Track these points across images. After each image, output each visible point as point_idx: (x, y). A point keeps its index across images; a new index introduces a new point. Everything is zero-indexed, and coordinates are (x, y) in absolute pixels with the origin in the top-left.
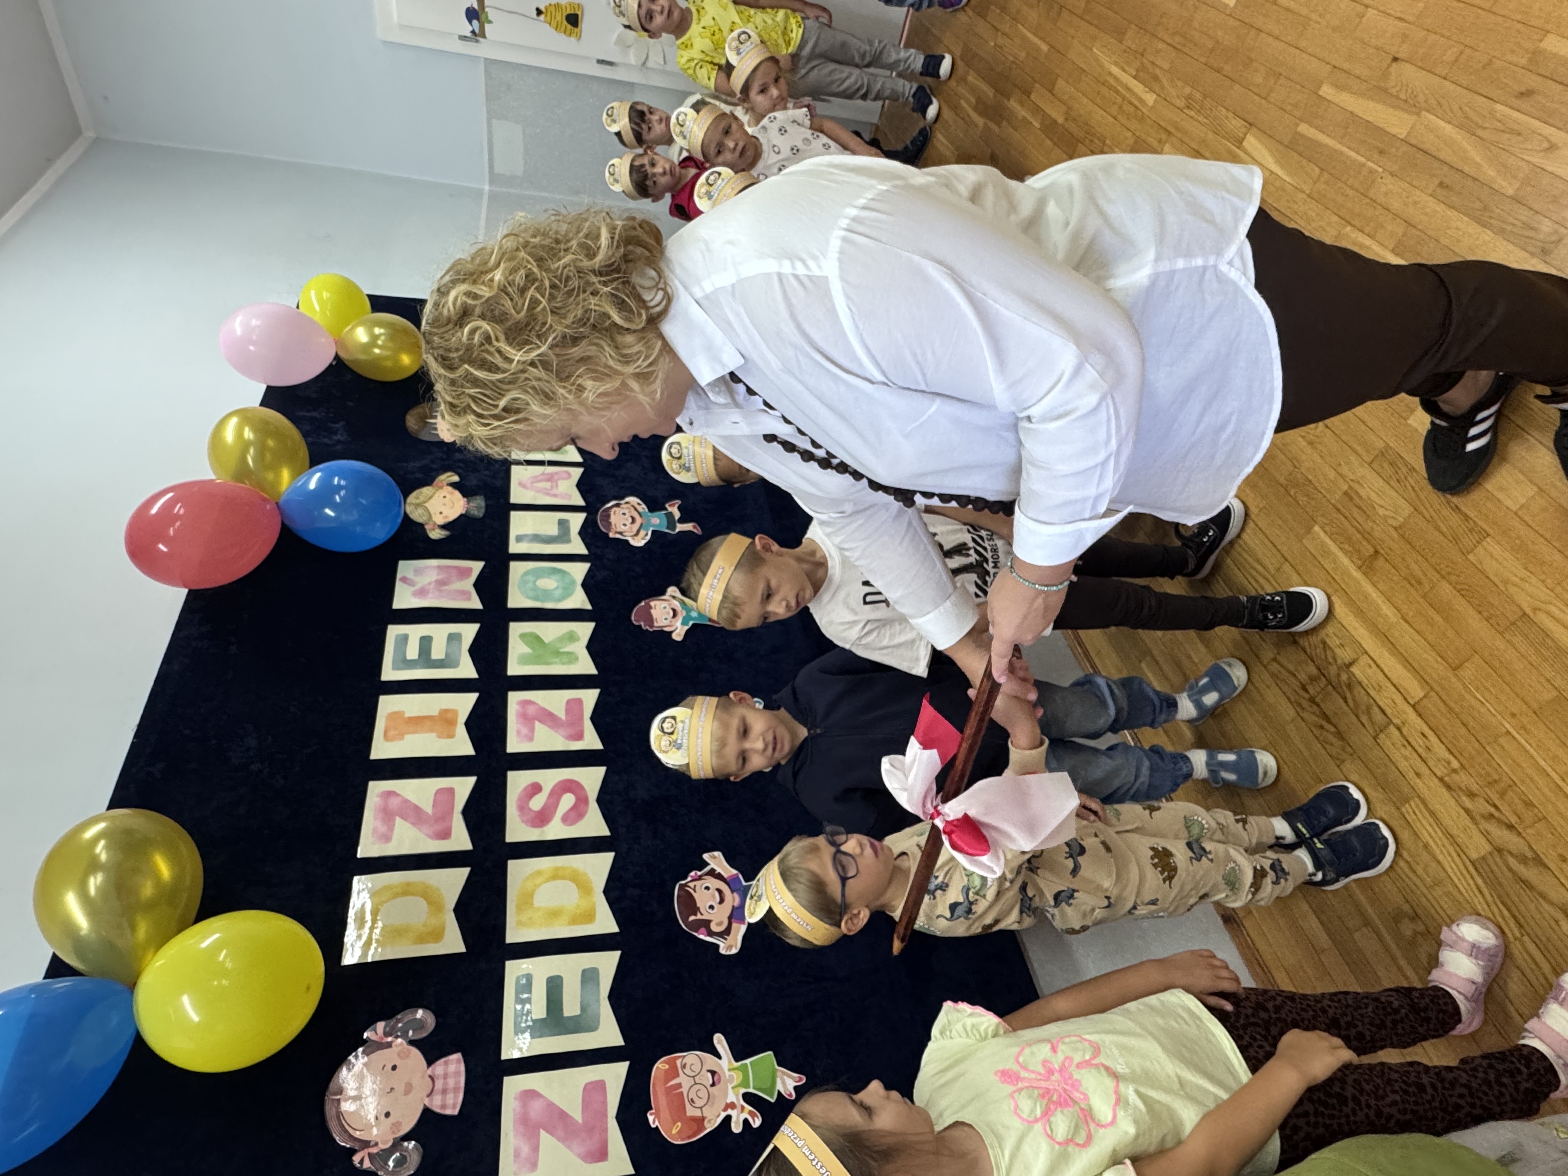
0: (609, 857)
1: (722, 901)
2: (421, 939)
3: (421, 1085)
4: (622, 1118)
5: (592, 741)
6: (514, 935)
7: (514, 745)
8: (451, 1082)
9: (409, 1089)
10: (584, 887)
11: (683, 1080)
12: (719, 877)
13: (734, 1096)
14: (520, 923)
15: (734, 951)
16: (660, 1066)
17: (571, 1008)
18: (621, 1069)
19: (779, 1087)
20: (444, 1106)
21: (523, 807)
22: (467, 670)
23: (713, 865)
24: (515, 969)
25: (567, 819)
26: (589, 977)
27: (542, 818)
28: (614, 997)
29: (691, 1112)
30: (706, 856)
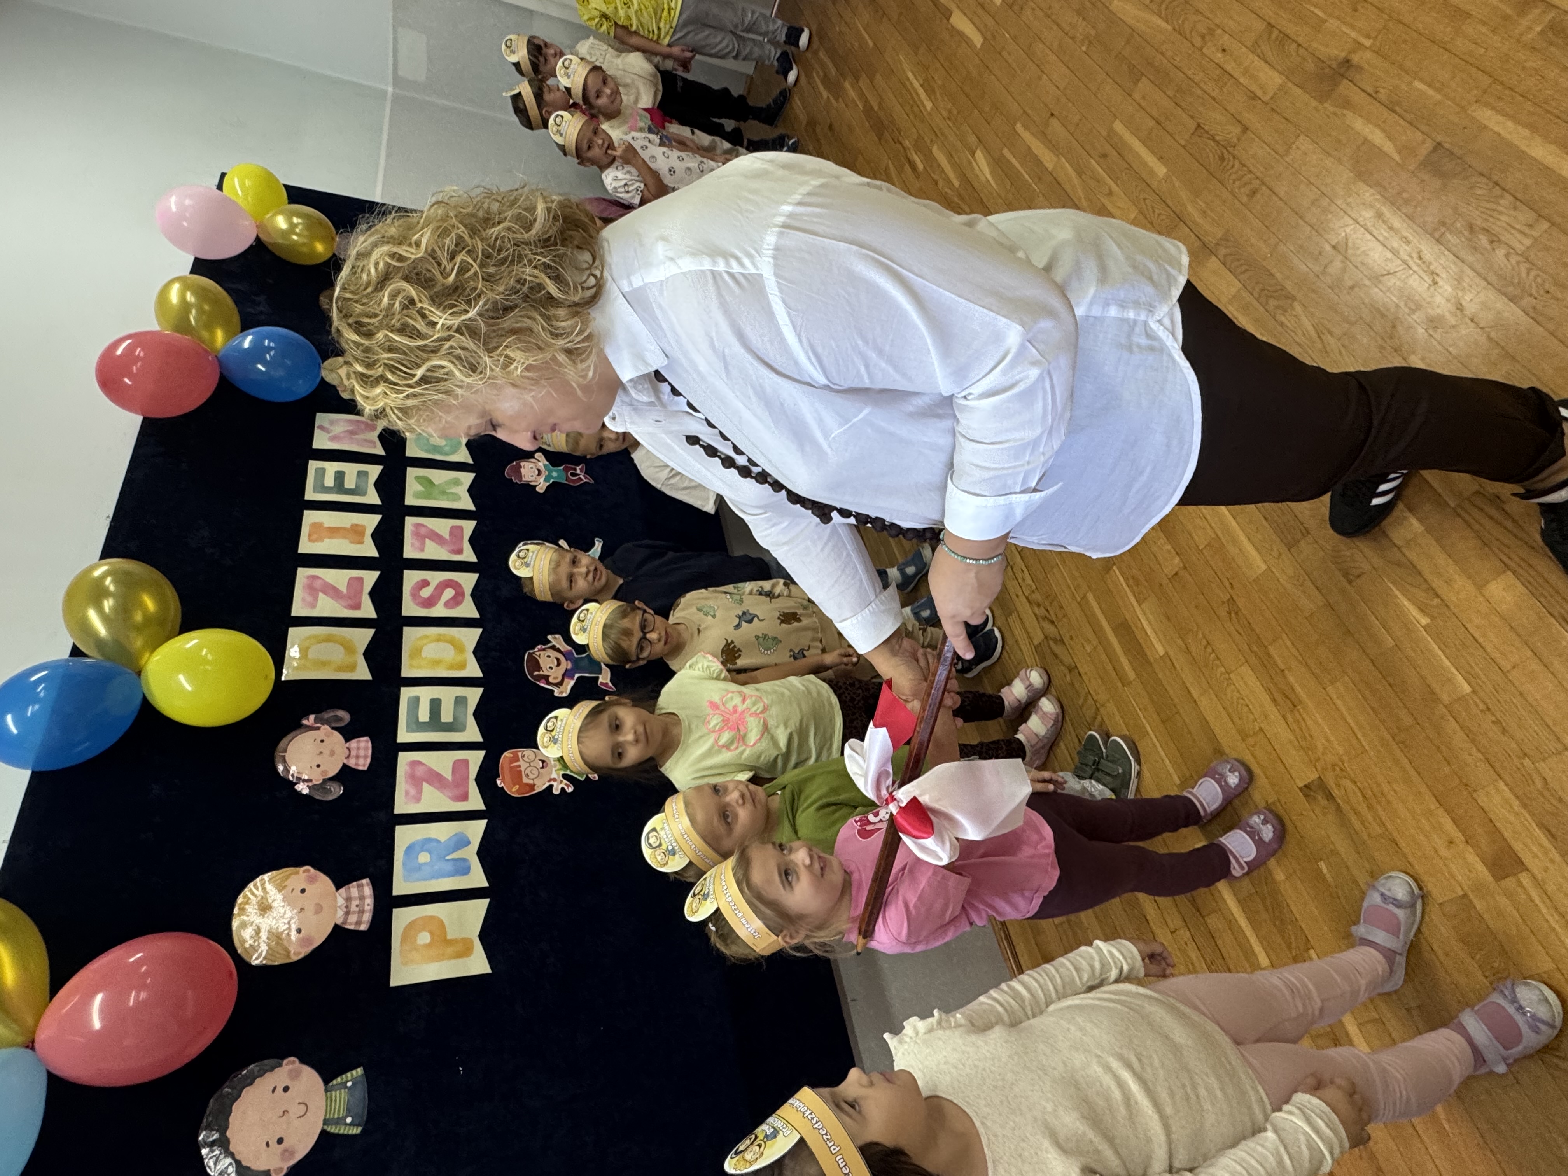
0: (479, 631)
1: (559, 665)
2: (339, 669)
3: (342, 754)
4: (478, 780)
5: (469, 555)
6: (406, 673)
7: (409, 552)
8: (362, 753)
9: (332, 753)
10: (459, 648)
11: (523, 765)
12: (559, 650)
13: (556, 776)
14: (411, 666)
15: (564, 695)
16: (507, 754)
17: (447, 716)
18: (481, 754)
20: (357, 764)
21: (415, 594)
22: (373, 498)
23: (554, 643)
24: (406, 693)
25: (447, 605)
26: (460, 702)
27: (430, 602)
28: (478, 715)
29: (525, 780)
30: (550, 637)
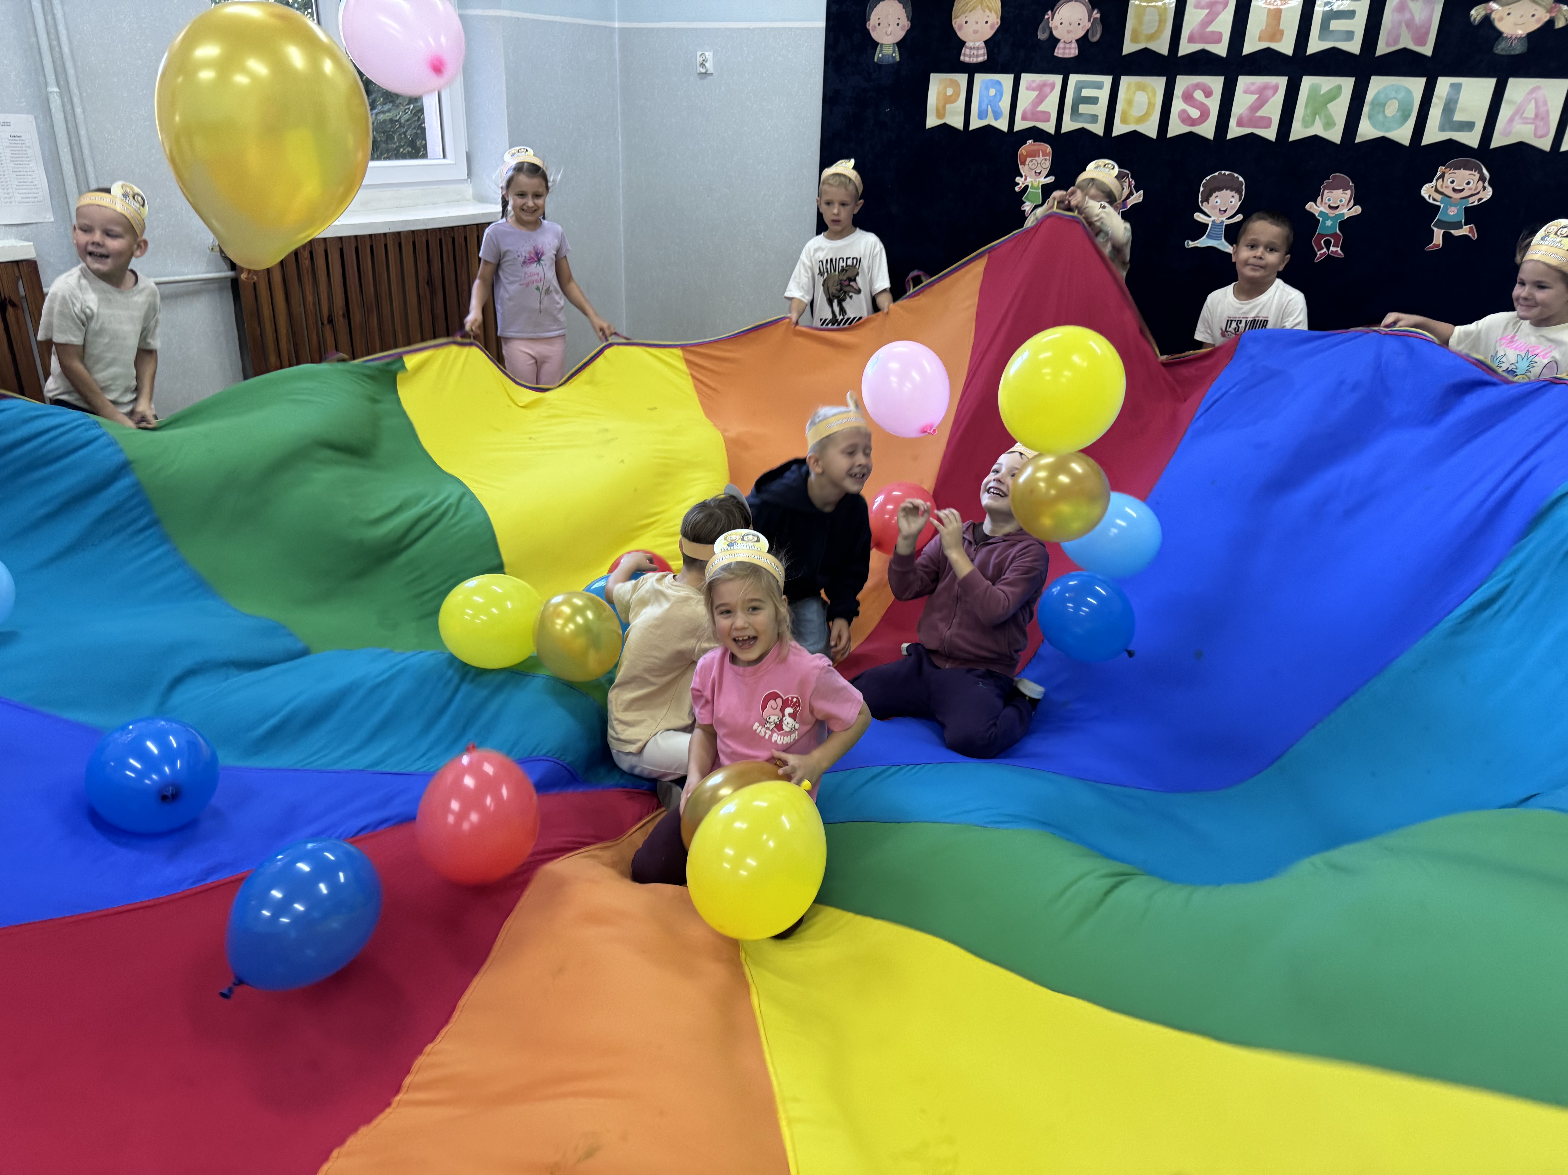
0: (1154, 135)
3: (1068, 38)
4: (1034, 128)
5: (1234, 131)
6: (1123, 80)
7: (1243, 81)
8: (1067, 51)
9: (1069, 32)
10: (1141, 119)
11: (1040, 159)
12: (1128, 197)
13: (1029, 181)
14: (1129, 84)
16: (1049, 149)
17: (1083, 108)
18: (1052, 130)
19: (1027, 203)
20: (1058, 49)
21: (1197, 86)
22: (1316, 46)
23: (1135, 195)
24: (1106, 80)
25: (1183, 113)
26: (1094, 118)
27: (1188, 97)
28: (1083, 130)
29: (1029, 159)
30: (1141, 192)
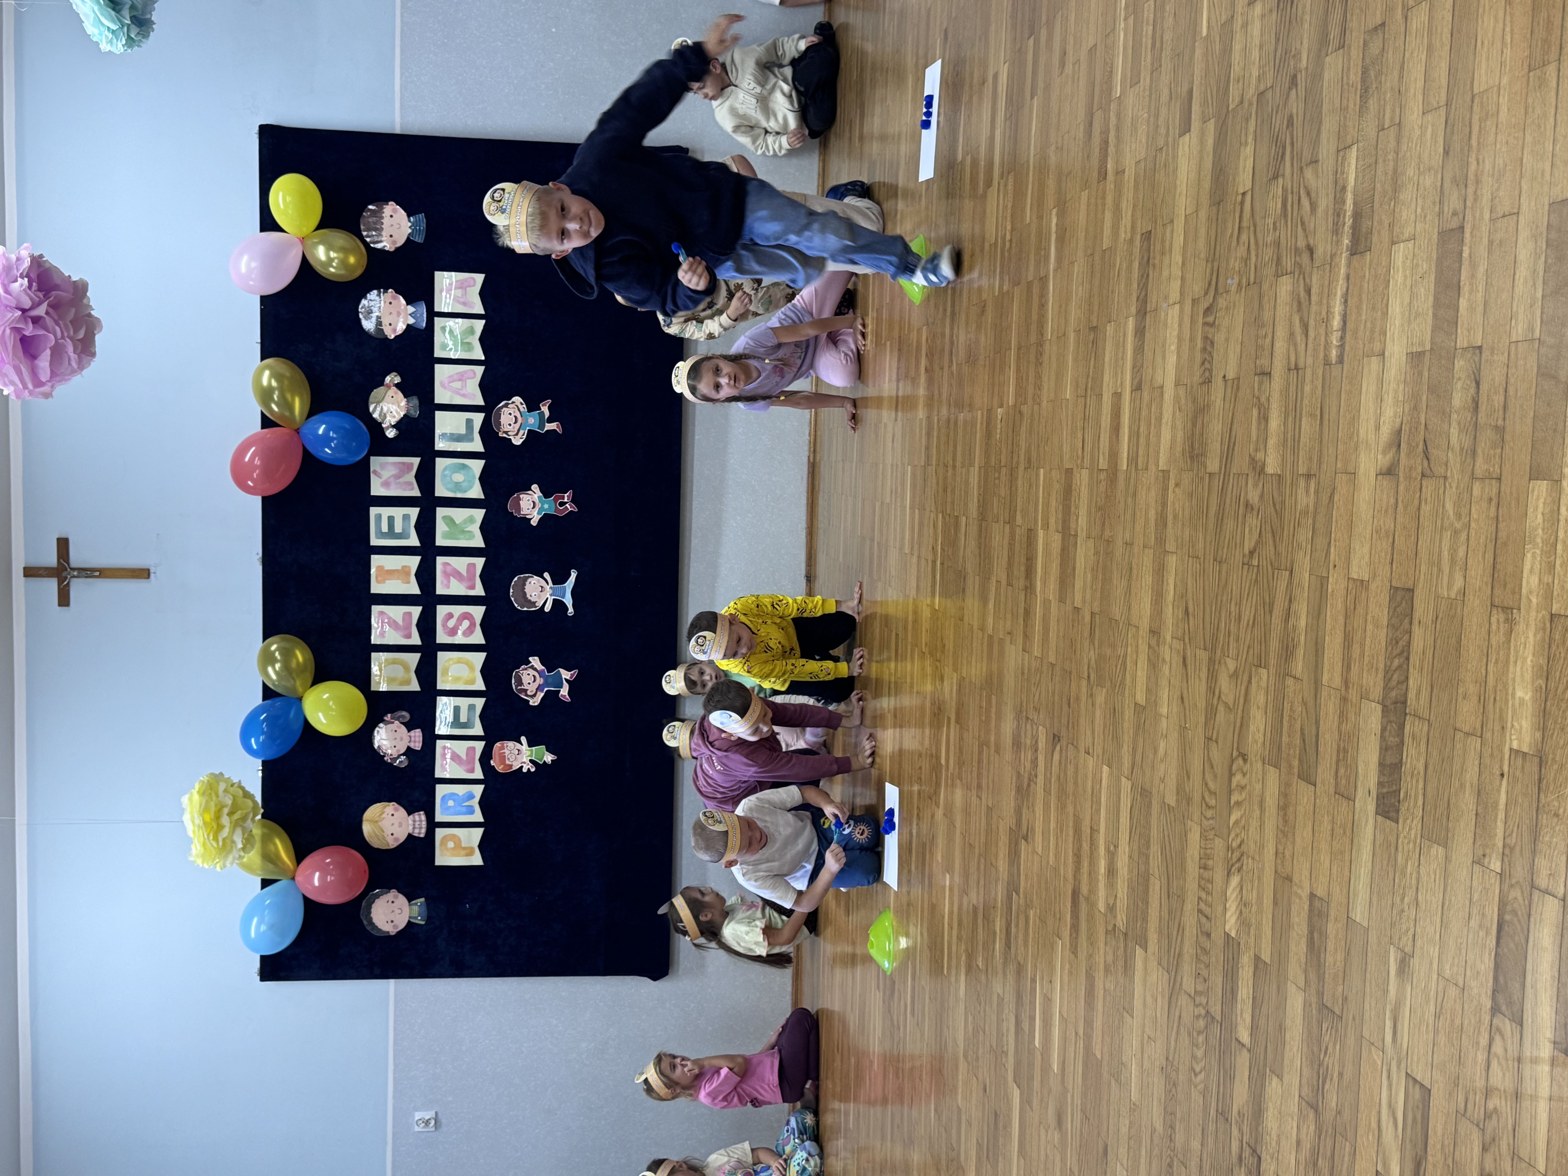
0: (484, 655)
1: (534, 681)
2: (402, 684)
3: (406, 739)
4: (481, 760)
5: (479, 590)
6: (440, 686)
7: (440, 590)
8: (417, 739)
9: (402, 739)
10: (472, 668)
11: (507, 752)
12: (535, 669)
13: (526, 759)
14: (443, 682)
15: (536, 704)
16: (498, 744)
17: (463, 719)
18: (482, 744)
19: (545, 759)
20: (415, 746)
21: (444, 625)
22: (414, 541)
23: (533, 663)
24: (441, 700)
25: (465, 633)
26: (472, 707)
27: (453, 632)
28: (482, 717)
29: (507, 762)
30: (531, 659)
